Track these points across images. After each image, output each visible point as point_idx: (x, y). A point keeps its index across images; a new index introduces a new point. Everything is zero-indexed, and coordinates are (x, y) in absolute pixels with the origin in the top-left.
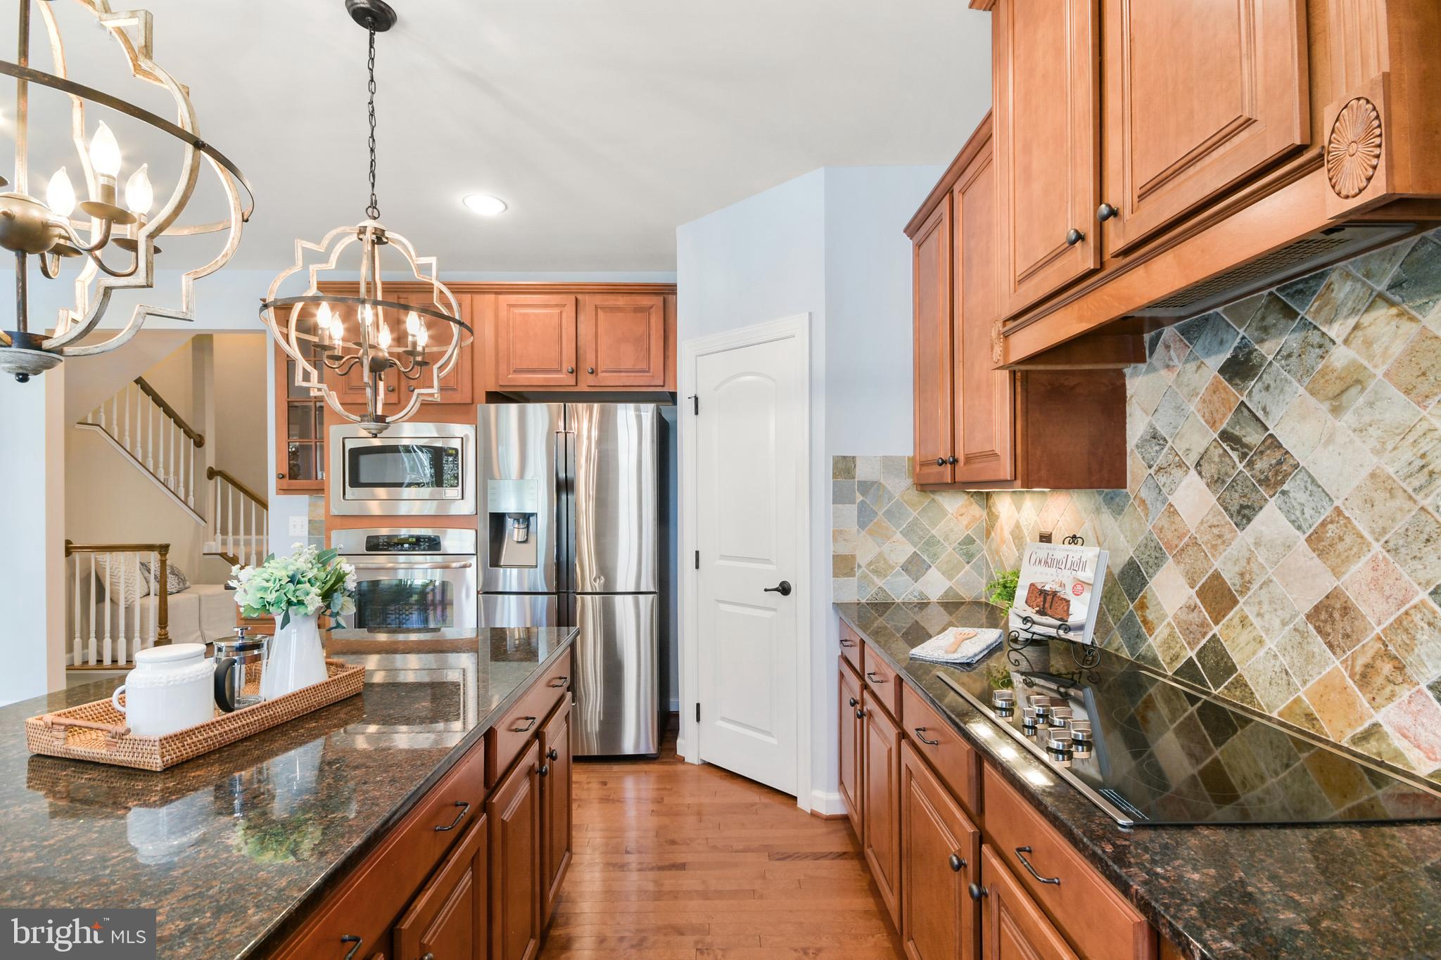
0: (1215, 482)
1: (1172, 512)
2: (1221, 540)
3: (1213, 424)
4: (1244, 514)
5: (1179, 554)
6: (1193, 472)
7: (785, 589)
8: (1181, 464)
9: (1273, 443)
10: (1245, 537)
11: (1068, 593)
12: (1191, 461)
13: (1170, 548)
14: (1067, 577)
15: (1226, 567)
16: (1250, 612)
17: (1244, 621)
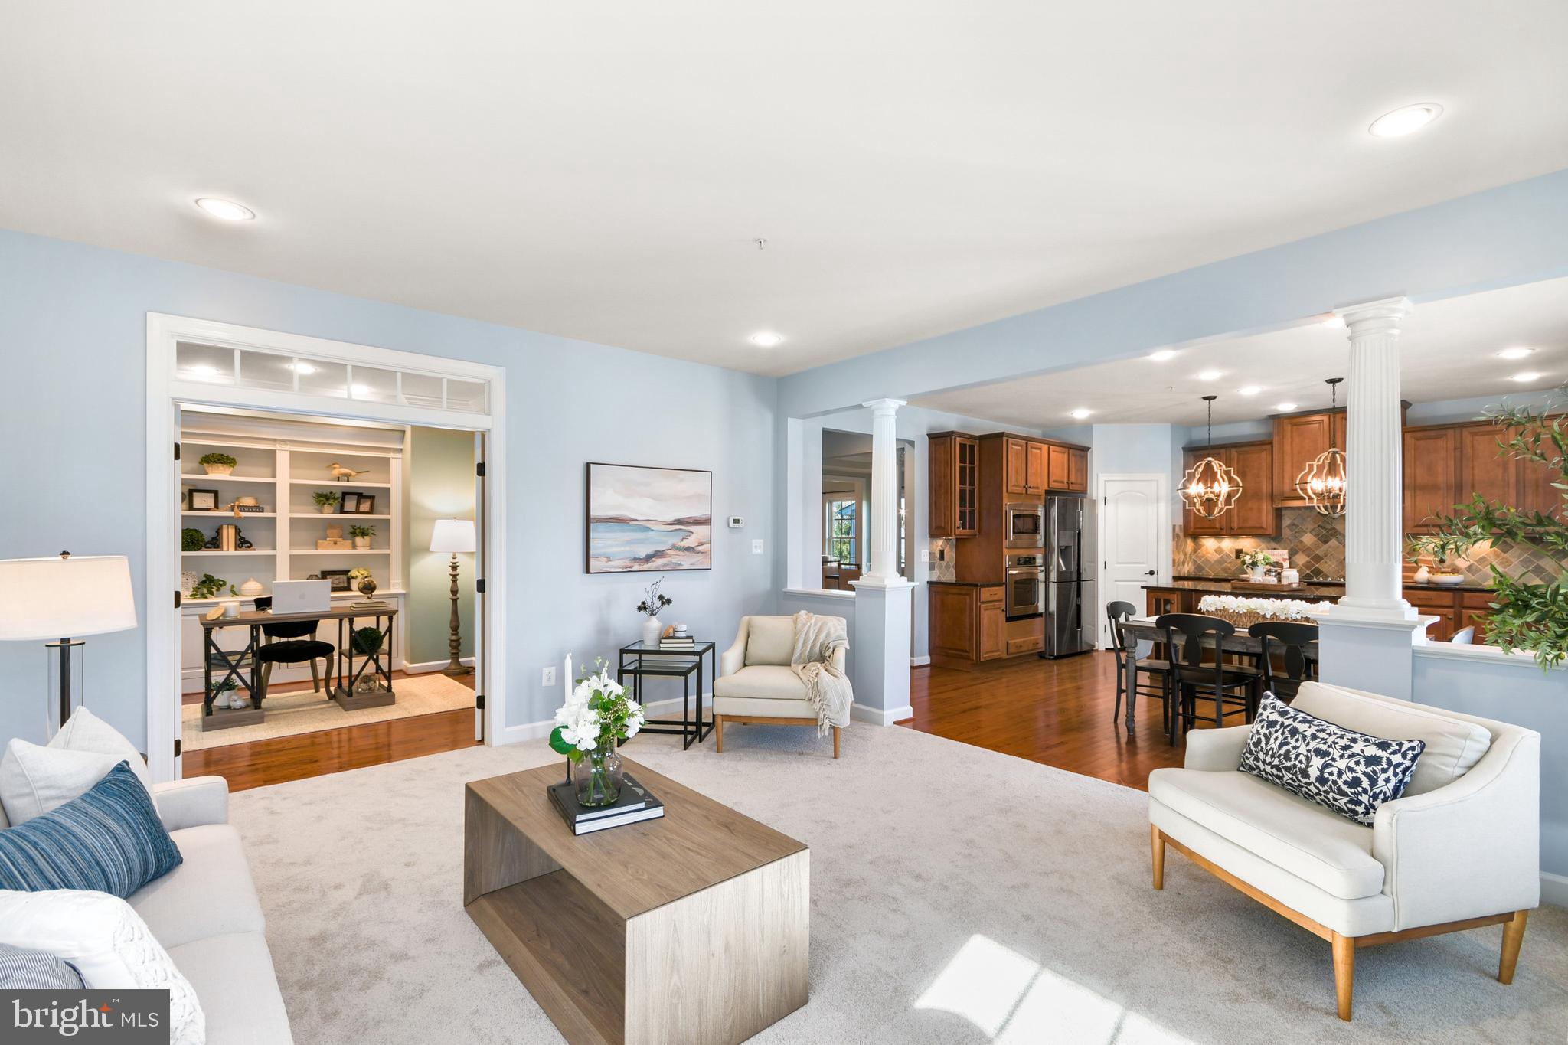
0: (1315, 536)
1: (1301, 542)
2: (1318, 547)
3: (1315, 523)
4: (1326, 542)
5: (1304, 551)
6: (1309, 534)
7: (1152, 573)
8: (1304, 531)
9: (1334, 528)
10: (1326, 546)
11: (1281, 561)
12: (1309, 530)
13: (1300, 550)
14: (1280, 558)
15: (1319, 552)
16: (1328, 561)
17: (1326, 562)
